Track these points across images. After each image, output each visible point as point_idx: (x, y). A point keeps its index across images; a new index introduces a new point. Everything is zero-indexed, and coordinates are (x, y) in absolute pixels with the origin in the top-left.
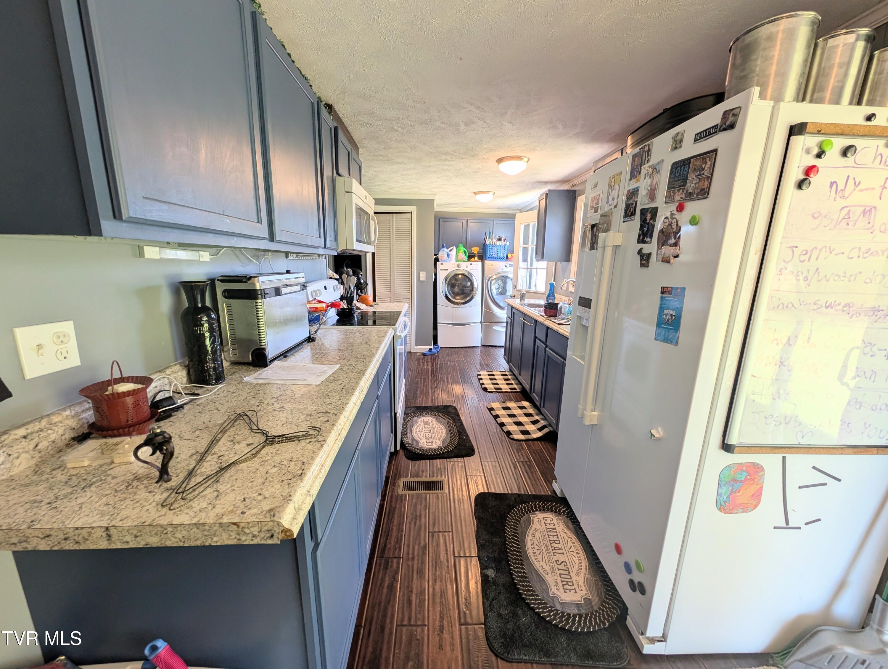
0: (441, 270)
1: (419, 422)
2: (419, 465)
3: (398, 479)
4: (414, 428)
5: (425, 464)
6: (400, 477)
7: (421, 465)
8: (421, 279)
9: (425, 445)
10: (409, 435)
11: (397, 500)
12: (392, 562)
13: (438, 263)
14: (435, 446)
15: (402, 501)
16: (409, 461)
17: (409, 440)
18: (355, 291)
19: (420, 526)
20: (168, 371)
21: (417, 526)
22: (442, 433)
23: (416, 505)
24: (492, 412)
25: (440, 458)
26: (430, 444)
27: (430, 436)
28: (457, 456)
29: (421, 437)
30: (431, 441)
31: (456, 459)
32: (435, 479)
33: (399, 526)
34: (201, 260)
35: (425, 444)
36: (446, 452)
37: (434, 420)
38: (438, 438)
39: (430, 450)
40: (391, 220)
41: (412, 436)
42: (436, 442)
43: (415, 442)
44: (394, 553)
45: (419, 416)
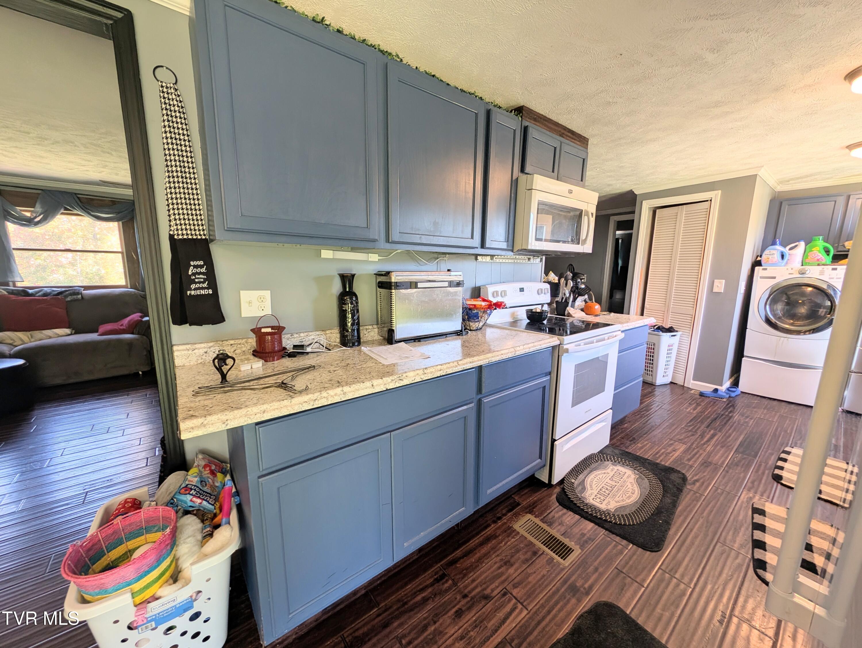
0: (761, 277)
1: (610, 469)
2: (565, 514)
3: (527, 513)
4: (595, 473)
5: (570, 517)
6: (531, 512)
7: (566, 516)
8: (715, 290)
9: (591, 498)
10: (581, 477)
11: (505, 532)
12: (447, 581)
13: (757, 268)
14: (603, 507)
15: (508, 536)
16: (556, 502)
17: (576, 483)
18: (572, 296)
19: (502, 574)
20: (328, 332)
21: (500, 571)
22: (629, 497)
23: (518, 551)
24: (756, 516)
25: (596, 524)
26: (598, 500)
27: (607, 492)
28: (623, 537)
29: (594, 486)
30: (602, 498)
31: (618, 539)
32: (566, 541)
33: (485, 556)
34: (370, 260)
35: (593, 496)
36: (611, 522)
37: (633, 476)
38: (617, 499)
39: (591, 506)
40: (679, 214)
41: (584, 480)
42: (609, 502)
43: (580, 488)
44: (456, 575)
45: (615, 462)
